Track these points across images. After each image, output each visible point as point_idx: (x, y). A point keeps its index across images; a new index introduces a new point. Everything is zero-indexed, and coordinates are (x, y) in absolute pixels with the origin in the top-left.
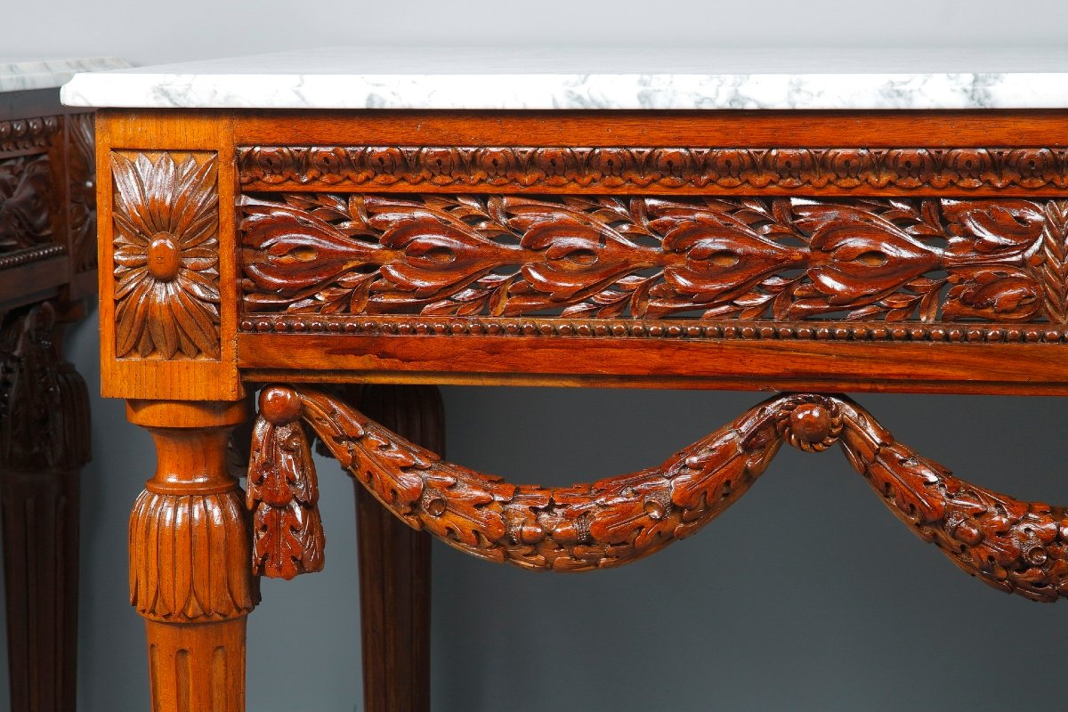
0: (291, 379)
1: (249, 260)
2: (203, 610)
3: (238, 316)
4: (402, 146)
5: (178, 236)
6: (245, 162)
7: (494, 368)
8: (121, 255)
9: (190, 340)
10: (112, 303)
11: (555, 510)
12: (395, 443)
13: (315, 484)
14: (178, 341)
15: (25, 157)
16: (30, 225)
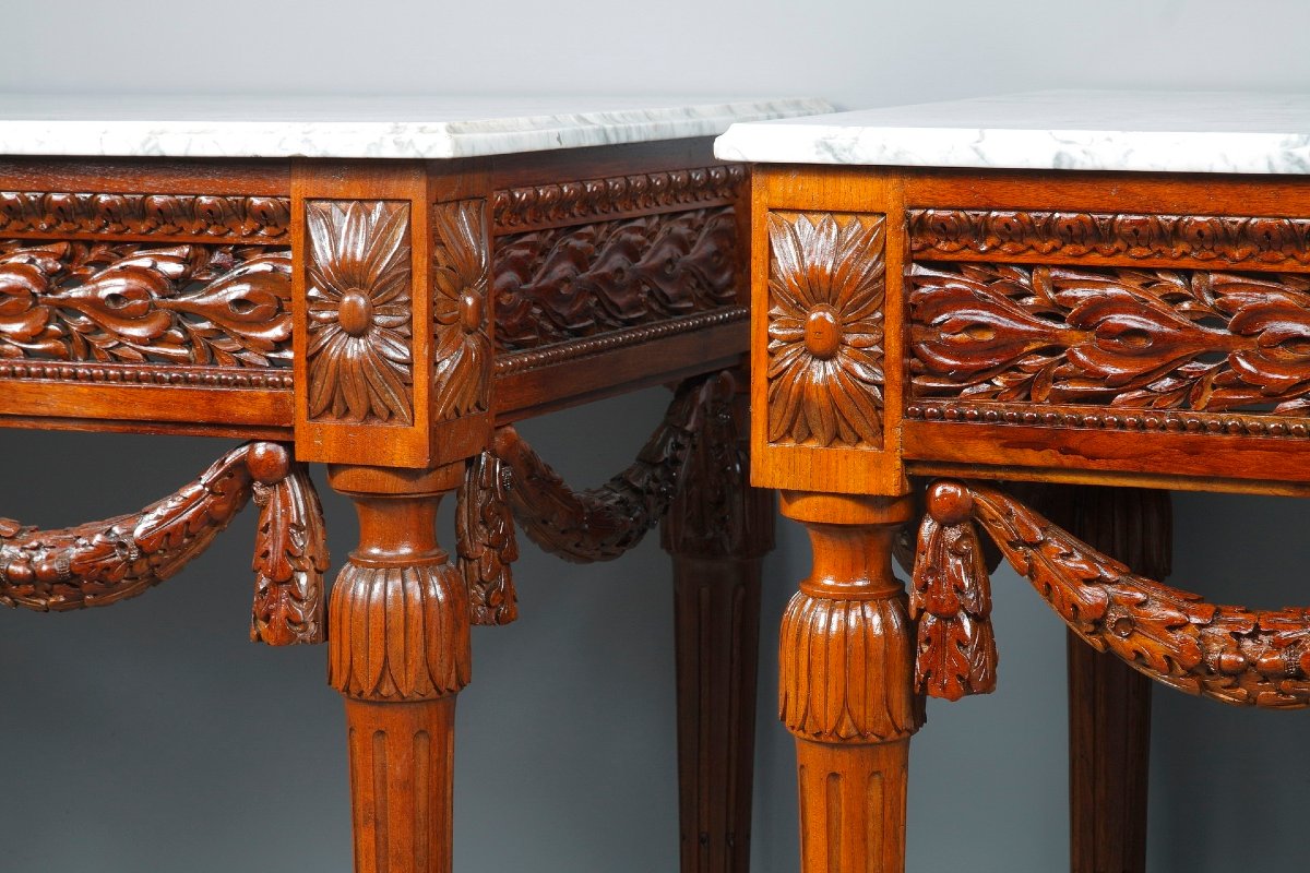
0: (961, 474)
1: (918, 338)
2: (858, 730)
3: (904, 401)
4: (1095, 213)
5: (839, 309)
6: (917, 227)
7: (1193, 471)
8: (777, 328)
9: (849, 425)
10: (764, 381)
11: (1261, 637)
12: (1078, 551)
13: (988, 593)
14: (838, 428)
15: (707, 209)
16: (710, 285)
